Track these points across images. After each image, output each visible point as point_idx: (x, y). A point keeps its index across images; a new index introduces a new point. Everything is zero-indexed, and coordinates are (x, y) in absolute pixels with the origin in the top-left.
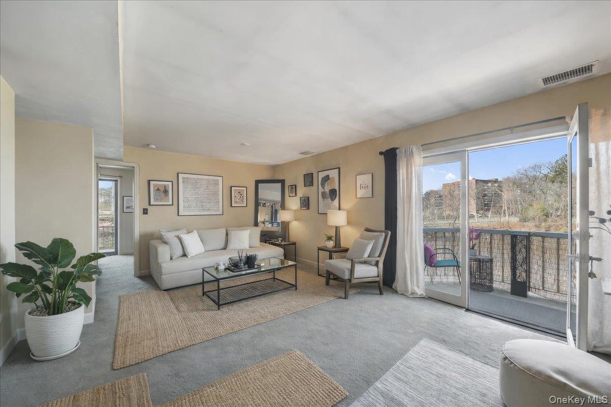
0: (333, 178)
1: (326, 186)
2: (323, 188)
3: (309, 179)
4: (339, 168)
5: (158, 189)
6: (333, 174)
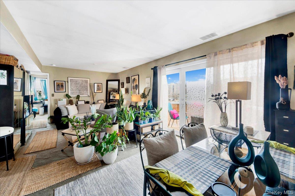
0: (137, 79)
1: (134, 83)
2: (133, 84)
3: (128, 80)
4: (139, 75)
5: (58, 85)
6: (137, 77)
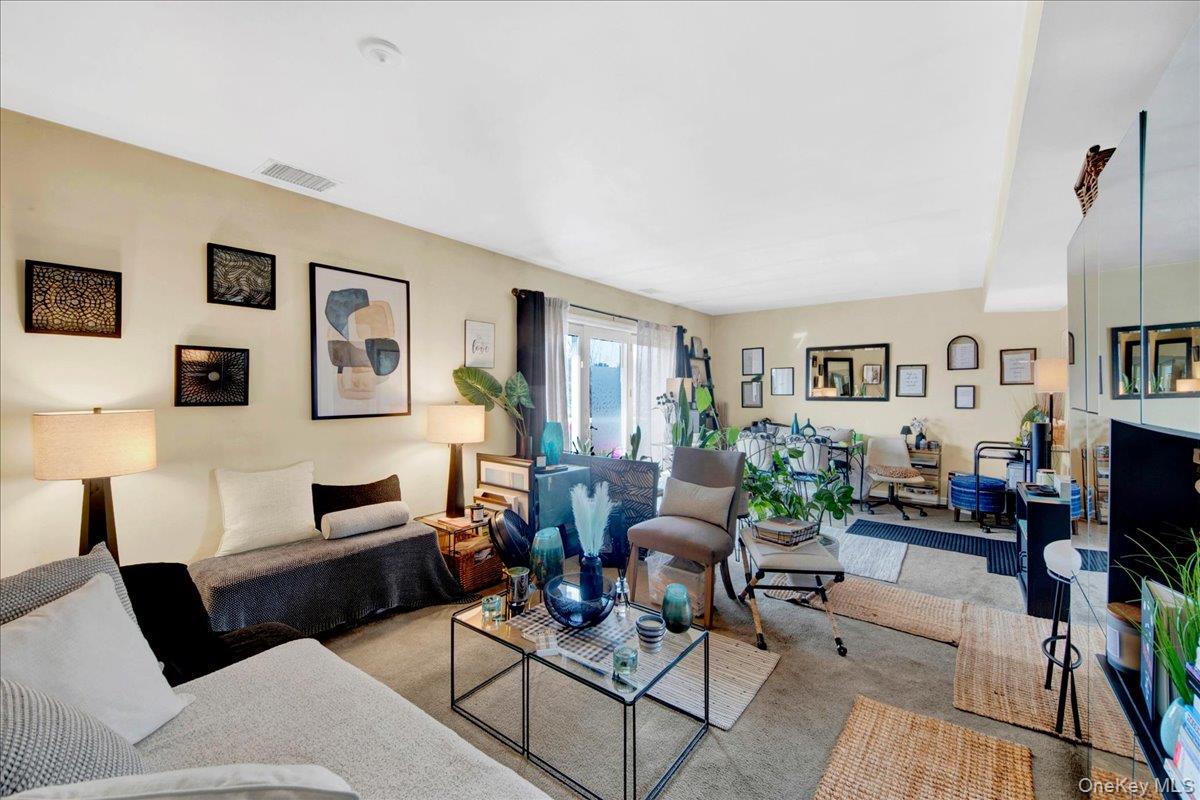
0: (385, 306)
1: (352, 326)
2: (336, 327)
4: (407, 285)
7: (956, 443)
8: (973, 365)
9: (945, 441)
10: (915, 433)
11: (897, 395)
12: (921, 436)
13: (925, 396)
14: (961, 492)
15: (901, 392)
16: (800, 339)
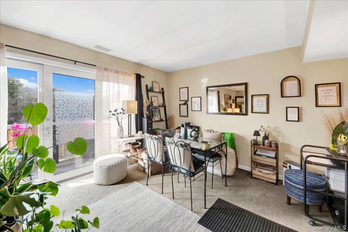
7: (287, 142)
8: (297, 94)
9: (281, 140)
10: (262, 134)
11: (252, 112)
12: (266, 137)
13: (268, 113)
14: (291, 185)
15: (254, 110)
16: (204, 82)
